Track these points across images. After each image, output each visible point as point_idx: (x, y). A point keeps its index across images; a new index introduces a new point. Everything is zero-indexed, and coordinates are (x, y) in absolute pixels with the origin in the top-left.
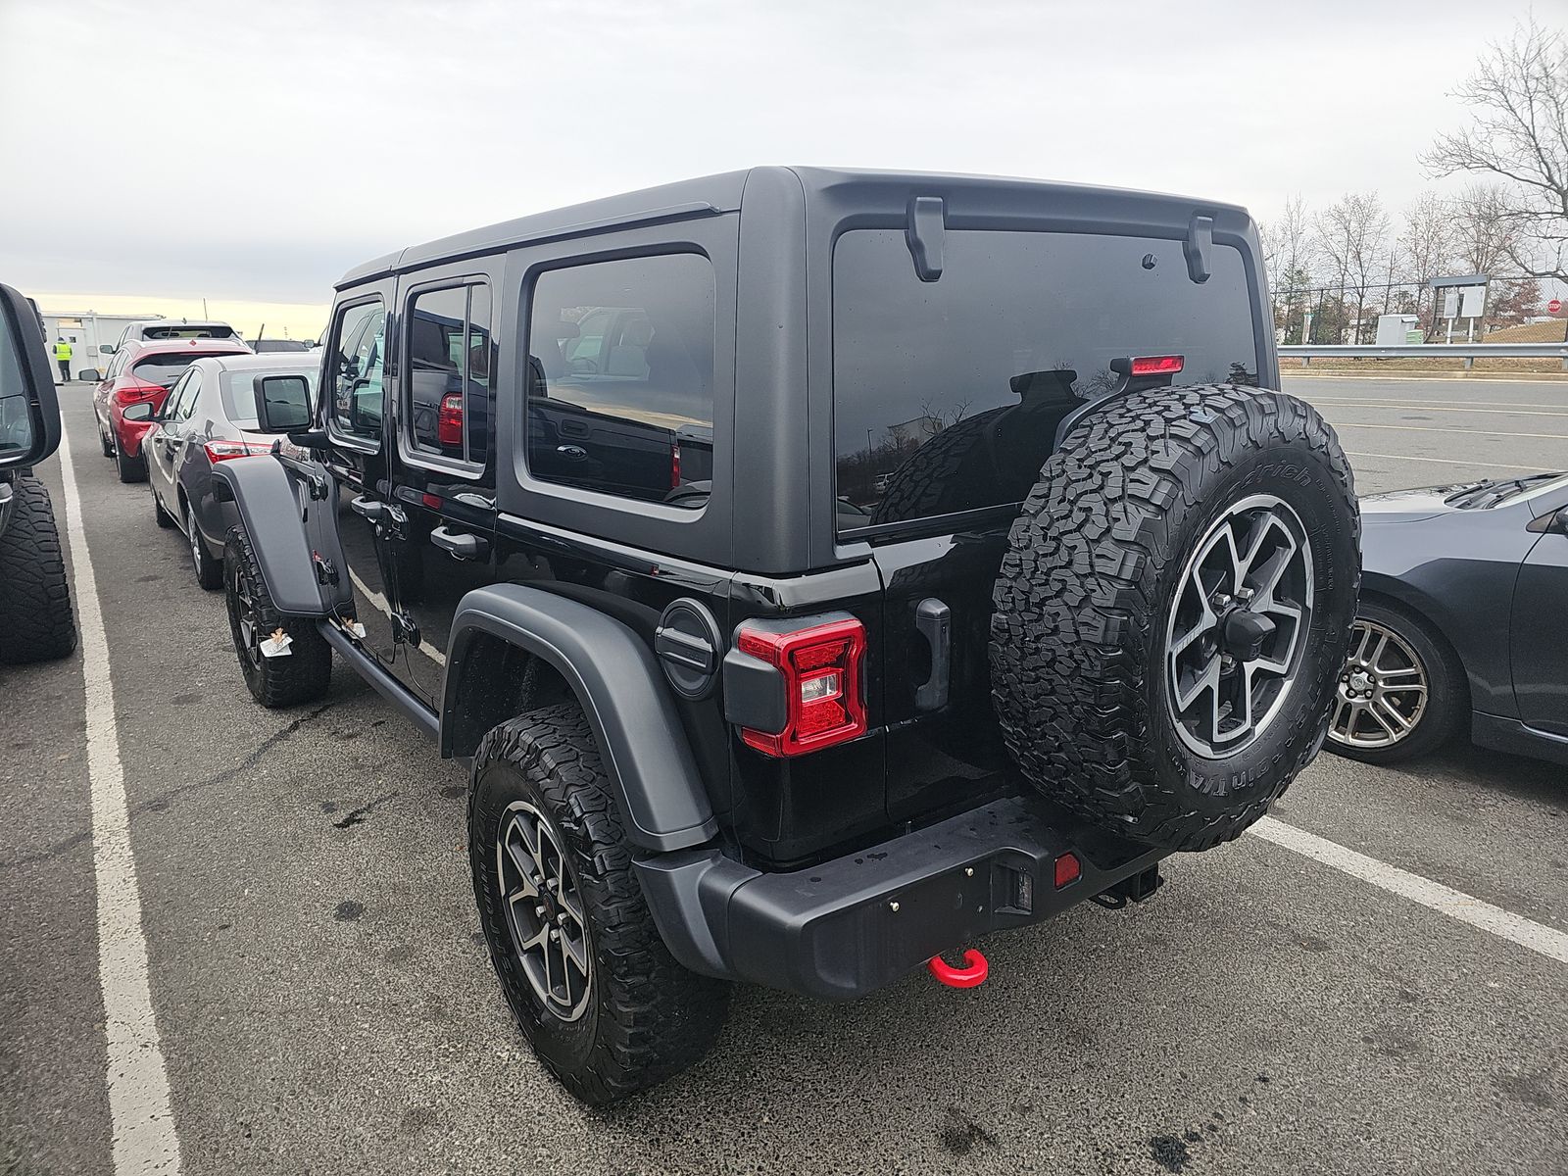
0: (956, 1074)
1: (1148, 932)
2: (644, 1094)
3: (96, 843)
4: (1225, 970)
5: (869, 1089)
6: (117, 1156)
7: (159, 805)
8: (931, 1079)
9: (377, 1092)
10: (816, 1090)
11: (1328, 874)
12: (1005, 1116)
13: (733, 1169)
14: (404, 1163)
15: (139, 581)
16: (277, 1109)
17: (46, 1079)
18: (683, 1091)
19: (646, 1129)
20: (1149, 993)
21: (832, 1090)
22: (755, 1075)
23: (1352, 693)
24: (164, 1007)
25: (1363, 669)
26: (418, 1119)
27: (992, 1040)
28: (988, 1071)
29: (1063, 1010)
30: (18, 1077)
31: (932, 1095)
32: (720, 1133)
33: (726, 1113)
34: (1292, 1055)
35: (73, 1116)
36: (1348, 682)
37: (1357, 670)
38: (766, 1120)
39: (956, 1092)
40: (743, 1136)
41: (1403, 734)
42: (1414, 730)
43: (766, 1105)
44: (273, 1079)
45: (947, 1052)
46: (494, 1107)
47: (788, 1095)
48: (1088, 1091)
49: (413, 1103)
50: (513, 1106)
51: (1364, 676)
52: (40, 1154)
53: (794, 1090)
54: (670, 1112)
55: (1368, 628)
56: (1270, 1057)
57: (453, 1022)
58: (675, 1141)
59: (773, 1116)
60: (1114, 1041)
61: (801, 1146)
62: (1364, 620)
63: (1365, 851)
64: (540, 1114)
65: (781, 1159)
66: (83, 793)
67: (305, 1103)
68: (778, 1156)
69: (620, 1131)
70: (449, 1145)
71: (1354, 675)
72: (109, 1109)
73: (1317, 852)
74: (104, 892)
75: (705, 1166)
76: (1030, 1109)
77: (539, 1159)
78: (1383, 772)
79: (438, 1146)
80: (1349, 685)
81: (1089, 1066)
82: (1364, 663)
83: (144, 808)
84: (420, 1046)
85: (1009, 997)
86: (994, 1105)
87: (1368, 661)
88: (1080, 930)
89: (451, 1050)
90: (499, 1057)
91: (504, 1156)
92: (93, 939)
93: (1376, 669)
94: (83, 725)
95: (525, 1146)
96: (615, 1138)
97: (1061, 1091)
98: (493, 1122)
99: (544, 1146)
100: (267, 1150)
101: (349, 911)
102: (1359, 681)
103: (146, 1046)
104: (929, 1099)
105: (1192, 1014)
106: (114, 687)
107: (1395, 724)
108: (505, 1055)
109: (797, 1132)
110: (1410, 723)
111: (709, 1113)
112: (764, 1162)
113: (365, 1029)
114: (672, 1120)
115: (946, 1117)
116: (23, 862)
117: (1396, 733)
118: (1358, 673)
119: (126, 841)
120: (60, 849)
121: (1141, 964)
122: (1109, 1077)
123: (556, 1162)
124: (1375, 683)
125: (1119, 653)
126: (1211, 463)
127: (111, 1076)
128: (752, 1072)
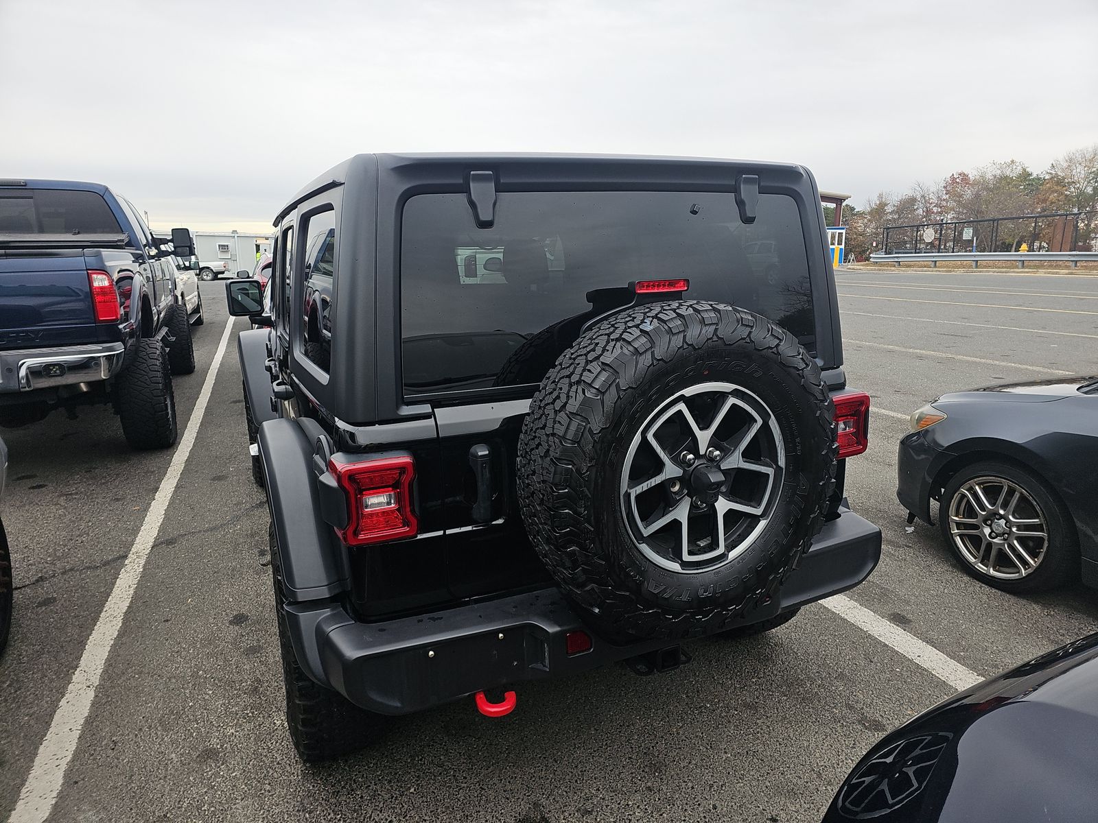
0: (553, 780)
1: (748, 700)
2: (346, 761)
3: (127, 562)
4: (792, 735)
5: (489, 781)
6: (41, 748)
7: (170, 542)
8: (534, 781)
9: (194, 734)
10: (454, 776)
11: (918, 674)
12: (570, 815)
13: (374, 819)
14: (185, 780)
15: (231, 403)
16: (136, 735)
17: (30, 699)
18: (371, 763)
19: (335, 784)
20: (723, 743)
21: (465, 778)
22: (421, 760)
23: (994, 534)
24: (111, 665)
25: (1001, 517)
26: (209, 755)
27: (592, 760)
28: (576, 781)
29: (653, 747)
30: (18, 695)
31: (528, 792)
32: (379, 794)
33: (390, 782)
34: (807, 806)
35: (32, 722)
36: (990, 526)
37: (997, 517)
38: (412, 790)
39: (546, 793)
40: (392, 798)
41: (1030, 571)
42: (1037, 568)
43: (418, 781)
44: (143, 717)
45: (555, 764)
46: (254, 754)
47: (435, 776)
48: (638, 807)
49: (210, 744)
50: (266, 756)
51: (1003, 522)
52: (5, 742)
53: (440, 774)
54: (356, 775)
55: (1006, 484)
56: (789, 805)
57: (260, 697)
58: (349, 794)
59: (418, 789)
60: (678, 774)
61: (424, 811)
62: (1002, 478)
63: (960, 660)
64: (278, 763)
65: (407, 818)
66: (135, 531)
67: (153, 734)
68: (407, 815)
69: (319, 782)
70: (216, 775)
71: (996, 521)
72: (52, 721)
73: (919, 656)
74: (116, 591)
75: (357, 814)
76: (590, 813)
77: (263, 791)
78: (1013, 599)
79: (210, 773)
80: (991, 529)
81: (649, 789)
82: (1002, 512)
83: (163, 542)
84: (233, 710)
85: (620, 732)
86: (566, 806)
87: (1005, 511)
88: (698, 692)
89: (250, 714)
90: (275, 723)
91: (244, 786)
92: (95, 620)
93: (1011, 517)
94: (157, 489)
95: (259, 782)
96: (313, 786)
97: (619, 804)
98: (249, 764)
99: (269, 784)
100: (118, 759)
101: (239, 620)
102: (999, 525)
103: (89, 687)
104: (525, 794)
105: (747, 764)
106: (184, 468)
107: (1025, 563)
108: (278, 723)
109: (426, 802)
110: (1035, 562)
111: (379, 780)
112: (395, 818)
113: (208, 694)
114: (354, 780)
115: (530, 808)
116: (84, 569)
117: (1025, 569)
118: (998, 519)
119: (143, 562)
120: (107, 563)
121: (730, 722)
122: (659, 799)
123: (270, 796)
124: (1010, 528)
125: (567, 490)
126: (646, 360)
127: (63, 702)
128: (420, 758)
